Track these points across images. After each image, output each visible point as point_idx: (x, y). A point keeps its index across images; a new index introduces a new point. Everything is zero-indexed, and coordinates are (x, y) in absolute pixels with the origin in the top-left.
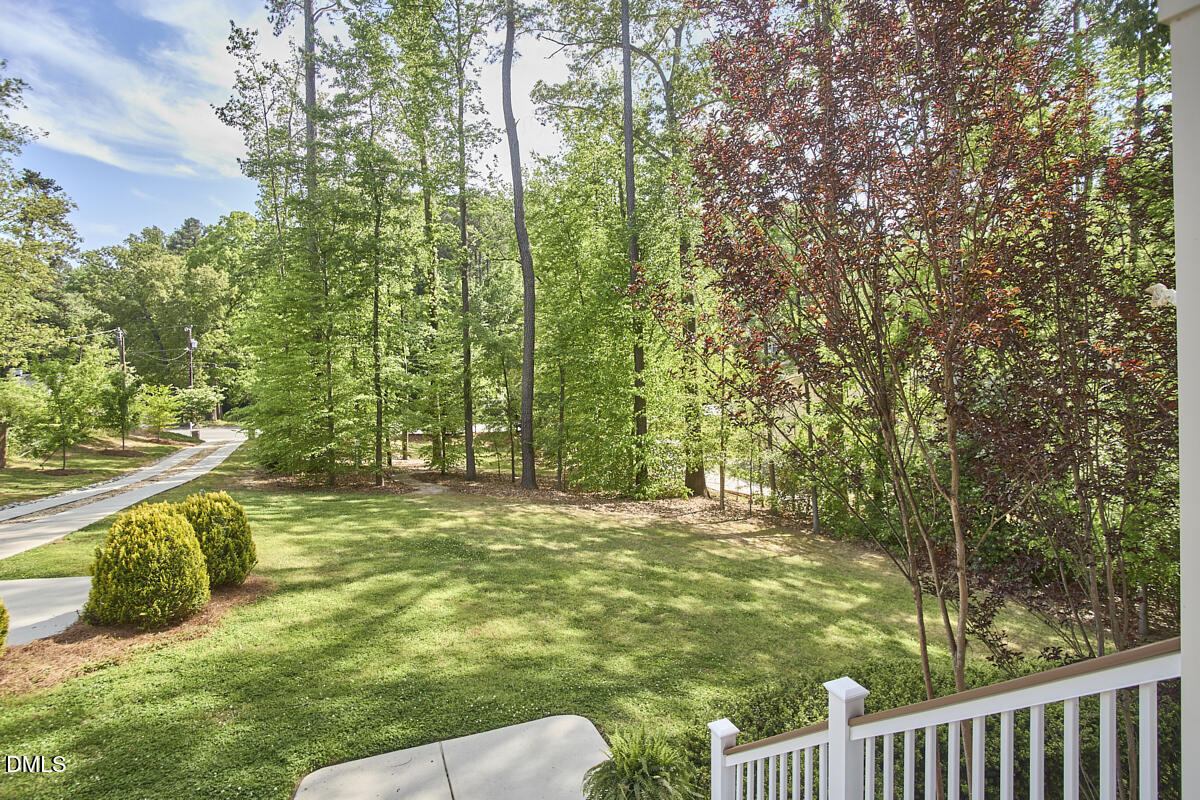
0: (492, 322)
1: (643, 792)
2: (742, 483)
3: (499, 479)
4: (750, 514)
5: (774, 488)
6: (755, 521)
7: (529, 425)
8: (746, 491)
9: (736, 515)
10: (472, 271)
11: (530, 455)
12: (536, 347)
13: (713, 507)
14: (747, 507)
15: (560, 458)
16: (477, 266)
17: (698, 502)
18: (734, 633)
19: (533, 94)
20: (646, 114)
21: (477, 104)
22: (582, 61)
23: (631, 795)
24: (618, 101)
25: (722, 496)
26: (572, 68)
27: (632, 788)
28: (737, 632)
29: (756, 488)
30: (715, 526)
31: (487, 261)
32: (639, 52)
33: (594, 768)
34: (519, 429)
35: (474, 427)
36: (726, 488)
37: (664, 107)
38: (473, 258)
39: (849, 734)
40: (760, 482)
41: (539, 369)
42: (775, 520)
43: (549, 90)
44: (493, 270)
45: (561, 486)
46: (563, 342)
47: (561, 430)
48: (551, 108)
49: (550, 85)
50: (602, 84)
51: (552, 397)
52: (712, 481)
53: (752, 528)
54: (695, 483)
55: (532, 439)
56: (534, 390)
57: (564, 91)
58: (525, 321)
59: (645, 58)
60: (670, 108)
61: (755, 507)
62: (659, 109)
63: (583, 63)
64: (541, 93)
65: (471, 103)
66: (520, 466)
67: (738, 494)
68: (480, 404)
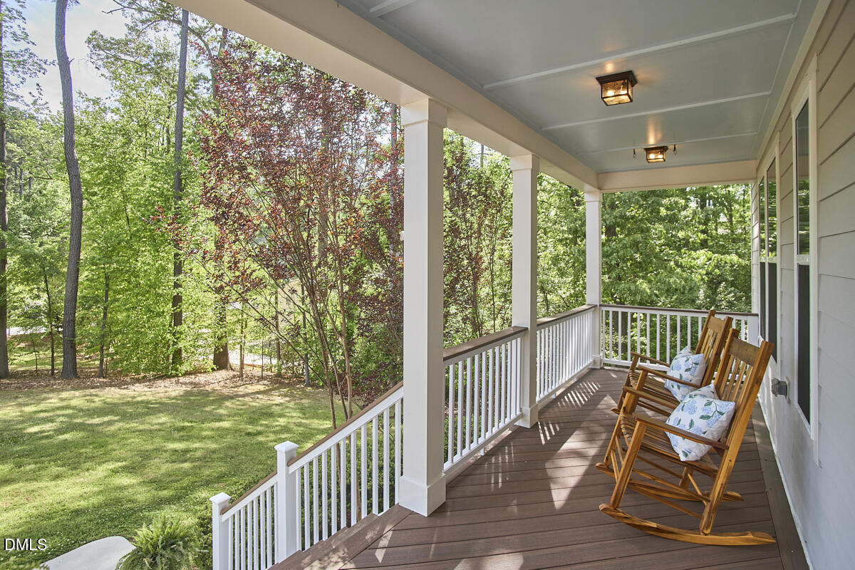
0: (35, 234)
1: (163, 559)
2: (256, 357)
3: (36, 375)
4: (262, 378)
5: (279, 358)
6: (265, 382)
7: (71, 323)
8: (259, 363)
9: (251, 379)
10: (11, 186)
11: (71, 349)
12: (81, 257)
13: (234, 376)
14: (260, 374)
15: (102, 350)
16: (17, 182)
17: (223, 374)
18: (243, 457)
19: (89, 41)
20: (195, 80)
21: (19, 32)
22: (140, 24)
23: (154, 564)
24: (173, 65)
25: (242, 368)
26: (131, 29)
27: (154, 559)
28: (246, 456)
29: (267, 361)
30: (236, 389)
31: (30, 178)
32: (193, 31)
33: (125, 556)
34: (60, 329)
35: (7, 330)
36: (245, 362)
37: (210, 78)
38: (13, 173)
39: (288, 471)
40: (270, 355)
41: (83, 276)
42: (279, 381)
43: (106, 41)
44: (35, 186)
45: (102, 373)
46: (108, 254)
47: (104, 326)
48: (108, 58)
49: (107, 36)
50: (156, 48)
51: (96, 300)
52: (234, 358)
53: (262, 388)
54: (221, 361)
55: (74, 336)
56: (78, 294)
57: (121, 45)
58: (71, 235)
59: (197, 38)
60: (214, 79)
61: (265, 373)
62: (206, 79)
63: (140, 27)
64: (97, 42)
65: (12, 30)
66: (59, 361)
67: (254, 366)
68: (15, 308)
